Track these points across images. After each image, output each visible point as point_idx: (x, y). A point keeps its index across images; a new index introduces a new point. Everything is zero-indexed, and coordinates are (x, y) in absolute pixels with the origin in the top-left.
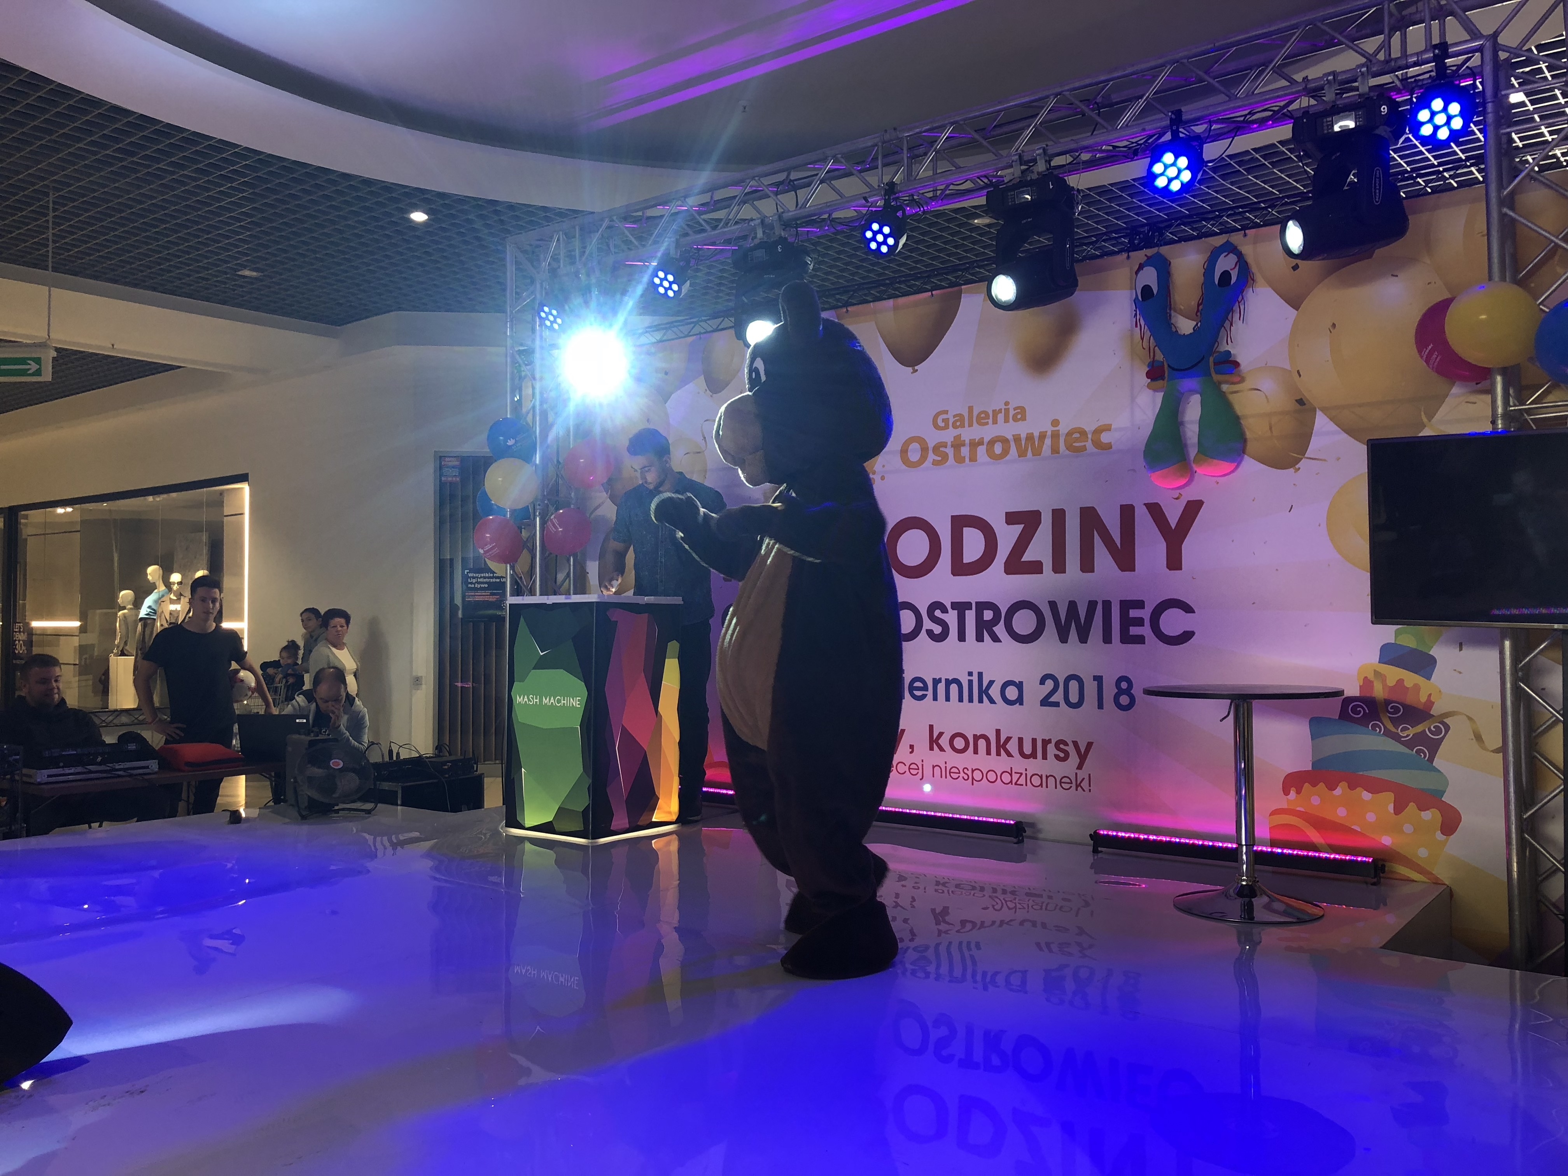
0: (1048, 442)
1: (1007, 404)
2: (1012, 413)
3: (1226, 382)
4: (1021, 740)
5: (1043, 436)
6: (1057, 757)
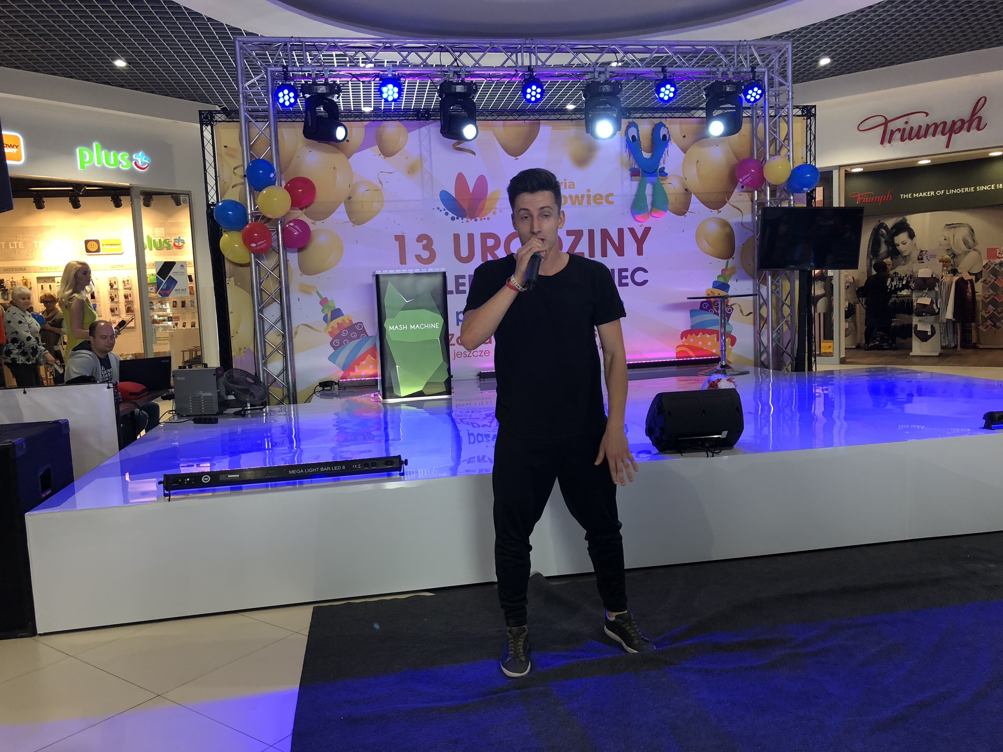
1: (565, 180)
3: (661, 180)
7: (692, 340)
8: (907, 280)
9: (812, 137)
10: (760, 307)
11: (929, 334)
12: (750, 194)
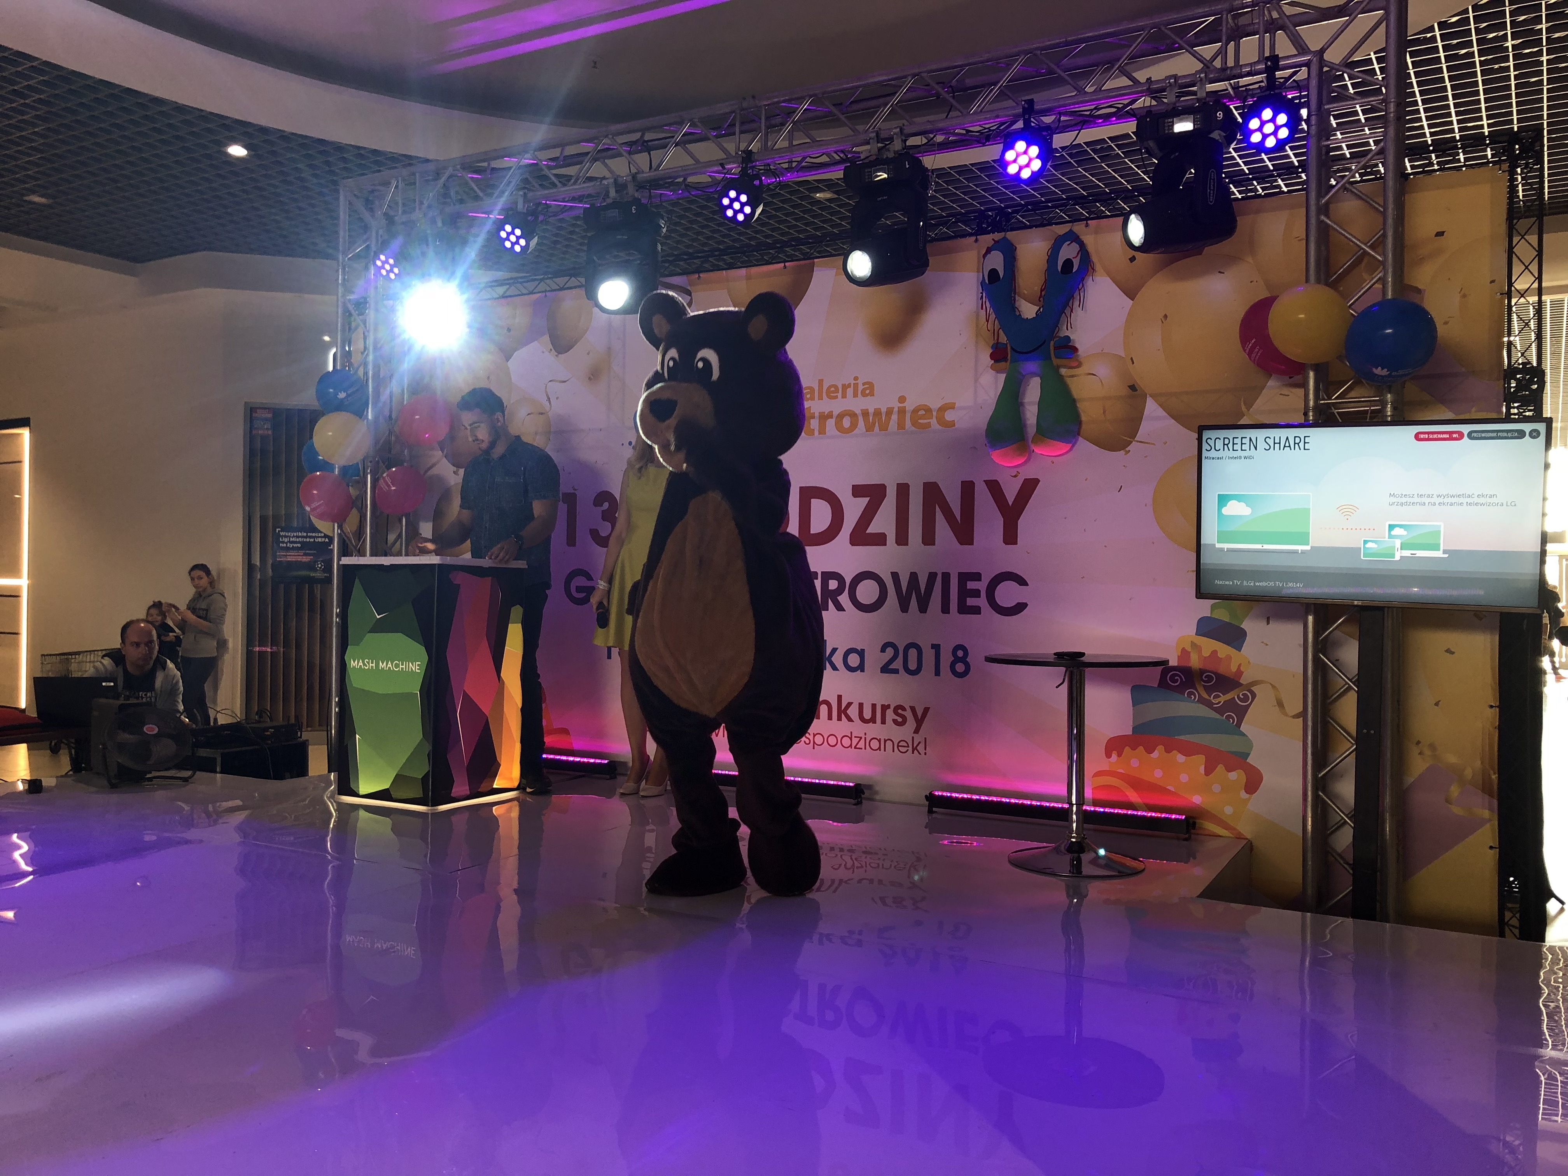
0: (895, 417)
1: (856, 378)
2: (861, 388)
3: (1065, 367)
4: (861, 705)
5: (890, 412)
6: (895, 722)
7: (1134, 763)
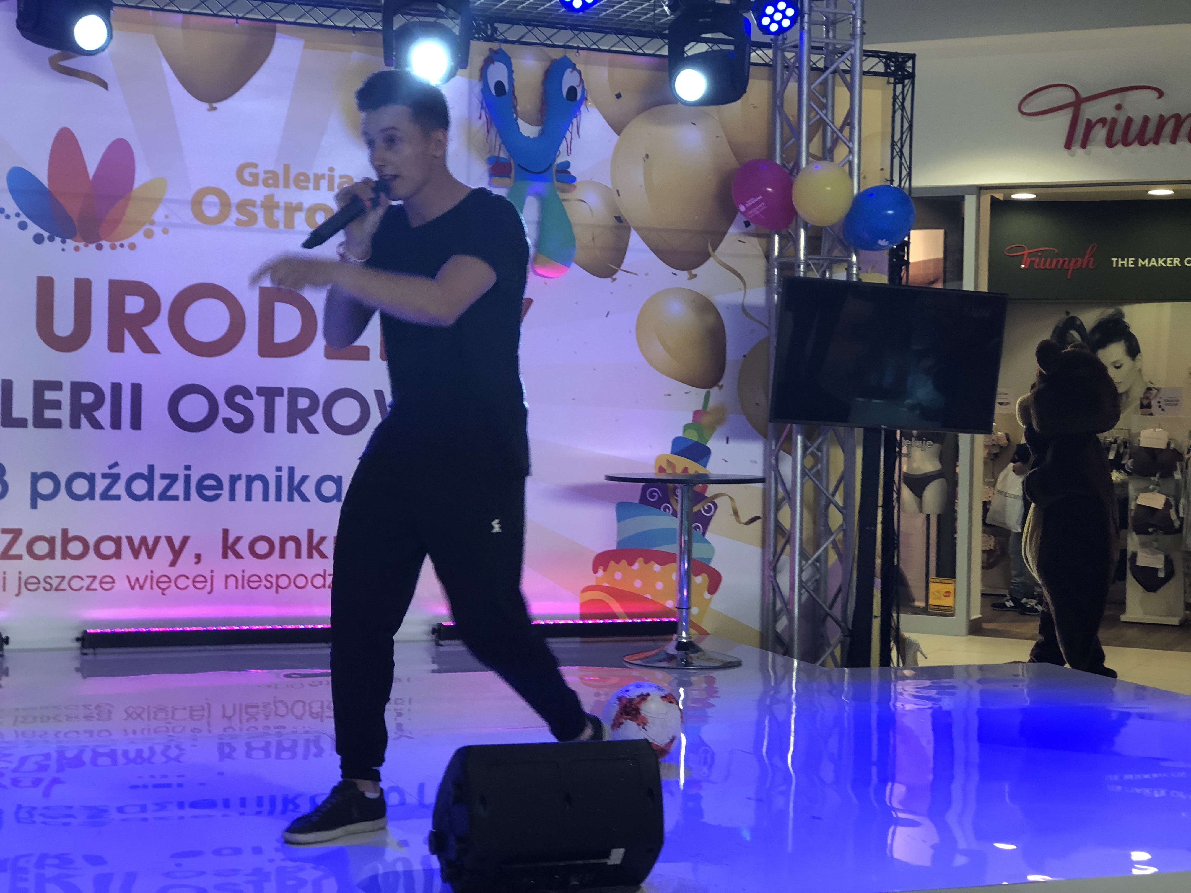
1: (331, 169)
3: (563, 190)
7: (618, 576)
8: (1118, 452)
9: (906, 125)
10: (778, 508)
11: (1161, 575)
12: (764, 241)
